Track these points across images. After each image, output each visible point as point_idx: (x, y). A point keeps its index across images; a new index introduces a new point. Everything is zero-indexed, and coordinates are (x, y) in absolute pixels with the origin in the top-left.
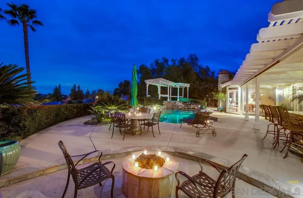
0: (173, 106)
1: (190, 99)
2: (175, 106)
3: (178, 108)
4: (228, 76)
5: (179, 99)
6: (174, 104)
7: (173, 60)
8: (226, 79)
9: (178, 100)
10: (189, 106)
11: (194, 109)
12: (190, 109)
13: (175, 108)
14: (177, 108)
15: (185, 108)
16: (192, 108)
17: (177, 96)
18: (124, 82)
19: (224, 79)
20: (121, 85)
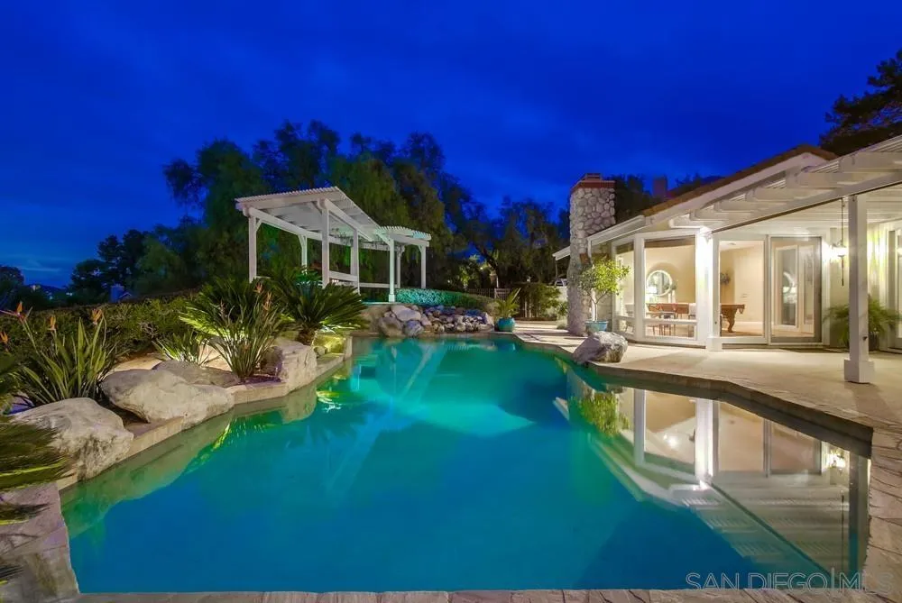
0: (384, 325)
1: (443, 293)
2: (392, 326)
3: (404, 333)
4: (612, 196)
5: (395, 293)
6: (386, 315)
7: (357, 139)
8: (607, 206)
9: (392, 298)
10: (450, 319)
11: (477, 334)
12: (459, 332)
13: (390, 332)
14: (399, 333)
15: (437, 332)
16: (467, 330)
17: (387, 281)
18: (126, 238)
19: (599, 209)
20: (109, 247)
